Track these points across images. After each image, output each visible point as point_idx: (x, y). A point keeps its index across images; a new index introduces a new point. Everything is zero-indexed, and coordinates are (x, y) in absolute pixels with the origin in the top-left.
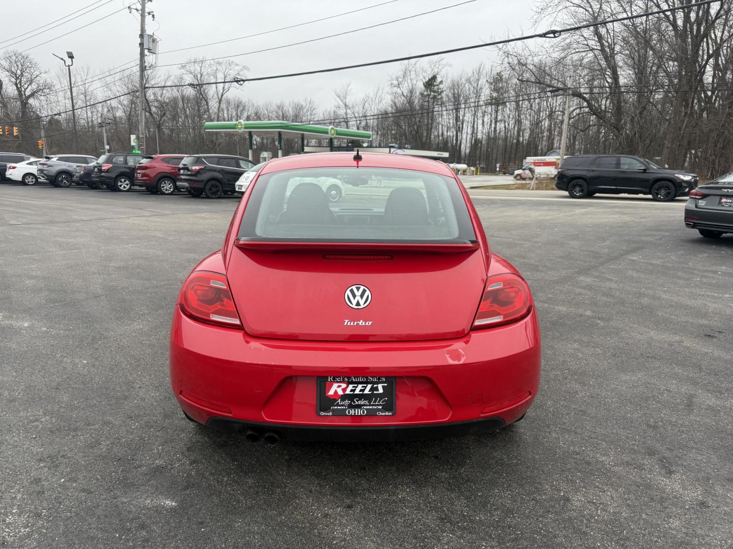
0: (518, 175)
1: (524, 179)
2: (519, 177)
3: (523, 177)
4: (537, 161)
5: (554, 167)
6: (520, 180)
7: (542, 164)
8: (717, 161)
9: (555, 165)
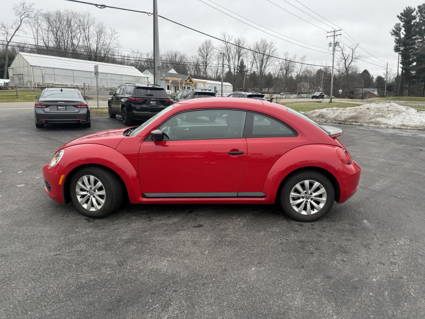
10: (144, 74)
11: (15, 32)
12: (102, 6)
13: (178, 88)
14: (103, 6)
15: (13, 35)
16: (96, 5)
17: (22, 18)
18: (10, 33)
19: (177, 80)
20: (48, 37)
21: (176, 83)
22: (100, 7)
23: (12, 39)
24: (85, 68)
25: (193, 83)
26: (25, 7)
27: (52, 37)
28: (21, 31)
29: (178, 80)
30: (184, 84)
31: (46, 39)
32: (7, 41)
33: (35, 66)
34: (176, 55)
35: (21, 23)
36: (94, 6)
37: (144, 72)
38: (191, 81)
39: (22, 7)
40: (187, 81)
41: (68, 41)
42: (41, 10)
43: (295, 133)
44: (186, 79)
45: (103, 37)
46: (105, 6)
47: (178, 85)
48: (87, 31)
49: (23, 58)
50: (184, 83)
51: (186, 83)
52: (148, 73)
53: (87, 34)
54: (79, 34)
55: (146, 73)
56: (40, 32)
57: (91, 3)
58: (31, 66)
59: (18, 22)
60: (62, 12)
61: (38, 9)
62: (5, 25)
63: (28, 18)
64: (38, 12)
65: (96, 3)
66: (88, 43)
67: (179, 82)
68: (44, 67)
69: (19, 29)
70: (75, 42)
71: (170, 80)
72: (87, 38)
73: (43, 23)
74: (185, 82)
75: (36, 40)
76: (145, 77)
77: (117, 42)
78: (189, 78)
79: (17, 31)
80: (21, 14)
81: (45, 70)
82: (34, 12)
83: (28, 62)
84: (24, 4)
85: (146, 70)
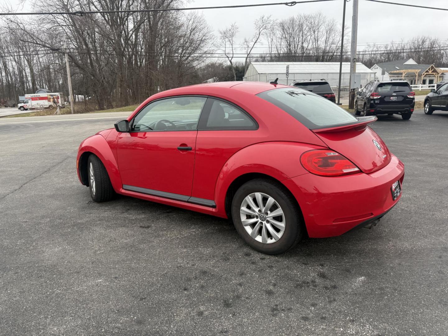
0: (21, 107)
1: (26, 110)
2: (22, 108)
3: (26, 108)
4: (33, 97)
5: (47, 100)
6: (23, 110)
7: (38, 99)
8: (149, 93)
9: (48, 99)
10: (371, 70)
11: (254, 45)
12: (292, 3)
13: (415, 81)
14: (294, 3)
15: (252, 48)
16: (286, 4)
17: (260, 31)
18: (250, 46)
19: (413, 72)
20: (281, 45)
21: (412, 76)
22: (290, 4)
23: (251, 52)
24: (307, 70)
25: (438, 74)
26: (263, 20)
27: (284, 44)
28: (259, 43)
29: (415, 72)
30: (423, 76)
31: (279, 46)
32: (247, 54)
33: (262, 74)
34: (423, 42)
35: (259, 35)
36: (284, 5)
37: (372, 67)
38: (435, 71)
39: (261, 20)
40: (428, 72)
41: (298, 45)
42: (276, 20)
43: (257, 124)
44: (427, 69)
45: (333, 35)
46: (296, 3)
47: (415, 78)
48: (316, 33)
49: (254, 67)
50: (424, 74)
51: (426, 75)
52: (377, 68)
53: (316, 35)
54: (309, 37)
55: (375, 68)
56: (274, 41)
57: (281, 3)
58: (259, 74)
59: (257, 35)
60: (295, 17)
61: (274, 20)
62: (247, 40)
63: (265, 30)
64: (274, 23)
65: (285, 2)
66: (317, 44)
67: (417, 75)
68: (269, 73)
69: (257, 42)
70: (305, 45)
71: (403, 73)
72: (316, 40)
73: (278, 32)
74: (426, 73)
75: (270, 49)
76: (373, 72)
77: (347, 38)
78: (432, 67)
79: (256, 44)
80: (260, 28)
81: (270, 76)
82: (271, 23)
83: (256, 71)
84: (263, 18)
85: (375, 65)
